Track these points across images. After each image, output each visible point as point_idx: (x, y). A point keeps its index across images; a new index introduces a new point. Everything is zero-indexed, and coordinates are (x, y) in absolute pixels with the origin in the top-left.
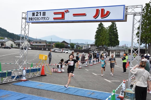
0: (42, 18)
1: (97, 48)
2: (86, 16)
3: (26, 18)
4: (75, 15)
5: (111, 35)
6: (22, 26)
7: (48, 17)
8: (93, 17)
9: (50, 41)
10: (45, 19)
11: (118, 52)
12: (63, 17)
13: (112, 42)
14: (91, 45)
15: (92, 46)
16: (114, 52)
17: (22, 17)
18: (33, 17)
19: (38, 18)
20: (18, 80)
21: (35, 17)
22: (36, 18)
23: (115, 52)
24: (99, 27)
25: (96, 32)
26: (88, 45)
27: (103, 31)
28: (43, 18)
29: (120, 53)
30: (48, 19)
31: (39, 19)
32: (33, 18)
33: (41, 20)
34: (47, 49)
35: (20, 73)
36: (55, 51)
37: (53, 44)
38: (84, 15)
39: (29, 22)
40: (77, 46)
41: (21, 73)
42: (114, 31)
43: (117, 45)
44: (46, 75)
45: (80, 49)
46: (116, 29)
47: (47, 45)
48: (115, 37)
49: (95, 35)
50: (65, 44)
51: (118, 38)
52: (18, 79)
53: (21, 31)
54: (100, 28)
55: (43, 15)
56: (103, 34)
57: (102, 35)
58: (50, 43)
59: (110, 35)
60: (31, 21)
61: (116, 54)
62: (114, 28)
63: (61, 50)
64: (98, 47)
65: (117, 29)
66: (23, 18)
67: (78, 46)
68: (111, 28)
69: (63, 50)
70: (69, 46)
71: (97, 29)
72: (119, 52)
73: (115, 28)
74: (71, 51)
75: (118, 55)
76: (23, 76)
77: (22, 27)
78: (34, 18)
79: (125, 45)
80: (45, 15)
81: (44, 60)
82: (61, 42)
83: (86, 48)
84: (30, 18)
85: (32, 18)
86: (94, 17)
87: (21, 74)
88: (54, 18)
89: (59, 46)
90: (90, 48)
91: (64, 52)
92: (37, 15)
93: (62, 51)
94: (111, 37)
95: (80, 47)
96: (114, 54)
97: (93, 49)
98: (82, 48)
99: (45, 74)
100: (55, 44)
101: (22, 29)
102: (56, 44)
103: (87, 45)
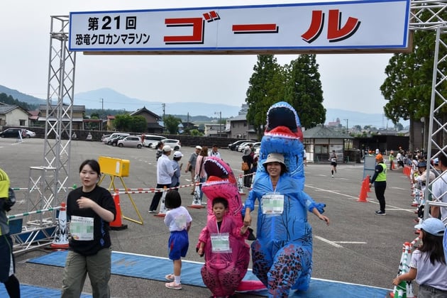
0: (124, 38)
1: (253, 130)
2: (277, 32)
3: (68, 35)
4: (238, 29)
5: (299, 89)
6: (50, 61)
7: (145, 35)
8: (302, 36)
9: (95, 110)
10: (136, 40)
11: (324, 146)
12: (198, 35)
13: (304, 114)
14: (233, 123)
15: (236, 126)
16: (312, 147)
17: (51, 31)
18: (91, 33)
19: (109, 37)
20: (40, 247)
21: (100, 31)
22: (102, 38)
23: (315, 145)
24: (260, 65)
25: (252, 81)
26: (223, 122)
27: (275, 77)
28: (126, 36)
29: (330, 147)
30: (144, 39)
31: (115, 39)
32: (91, 36)
33: (120, 45)
34: (90, 137)
35: (47, 222)
36: (119, 141)
37: (109, 117)
38: (271, 29)
39: (76, 50)
40: (184, 124)
41: (50, 222)
42: (310, 77)
43: (318, 122)
44: (125, 227)
45: (196, 134)
46: (314, 69)
47: (88, 122)
48: (312, 97)
49: (248, 91)
50: (149, 120)
51: (321, 99)
52: (41, 243)
53: (50, 80)
54: (263, 68)
55: (127, 28)
56: (274, 87)
57: (271, 91)
58: (96, 114)
59: (296, 90)
60: (84, 46)
61: (318, 151)
62: (309, 68)
63: (137, 139)
64: (256, 130)
65: (319, 71)
66: (54, 36)
67: (189, 126)
68: (301, 69)
69: (143, 138)
70: (161, 124)
71: (254, 69)
72: (327, 146)
73: (313, 67)
74: (170, 142)
75: (325, 155)
76: (58, 233)
77: (50, 66)
78: (94, 36)
79: (338, 121)
80: (135, 28)
81: (120, 175)
82: (136, 111)
83: (215, 132)
84: (79, 37)
85: (87, 37)
86: (306, 36)
87: (49, 225)
88: (166, 39)
89: (130, 126)
90: (230, 133)
91: (149, 146)
92: (104, 27)
93: (140, 142)
94: (300, 97)
95: (196, 128)
96: (312, 151)
97: (238, 136)
98: (203, 131)
99: (122, 223)
100: (113, 117)
101: (52, 74)
102: (117, 117)
103: (216, 121)
